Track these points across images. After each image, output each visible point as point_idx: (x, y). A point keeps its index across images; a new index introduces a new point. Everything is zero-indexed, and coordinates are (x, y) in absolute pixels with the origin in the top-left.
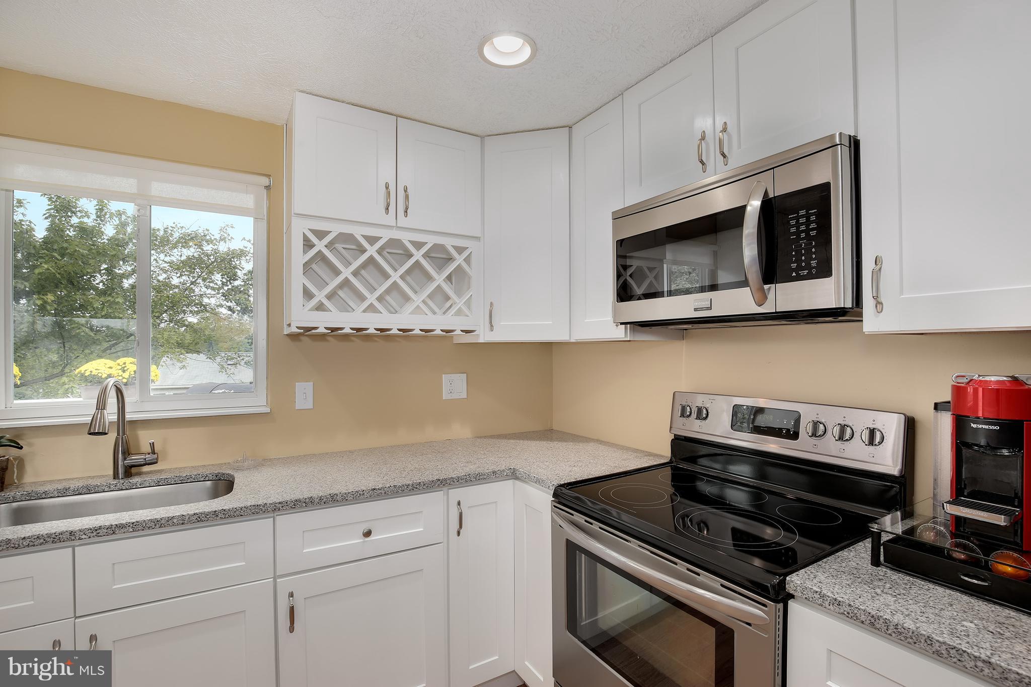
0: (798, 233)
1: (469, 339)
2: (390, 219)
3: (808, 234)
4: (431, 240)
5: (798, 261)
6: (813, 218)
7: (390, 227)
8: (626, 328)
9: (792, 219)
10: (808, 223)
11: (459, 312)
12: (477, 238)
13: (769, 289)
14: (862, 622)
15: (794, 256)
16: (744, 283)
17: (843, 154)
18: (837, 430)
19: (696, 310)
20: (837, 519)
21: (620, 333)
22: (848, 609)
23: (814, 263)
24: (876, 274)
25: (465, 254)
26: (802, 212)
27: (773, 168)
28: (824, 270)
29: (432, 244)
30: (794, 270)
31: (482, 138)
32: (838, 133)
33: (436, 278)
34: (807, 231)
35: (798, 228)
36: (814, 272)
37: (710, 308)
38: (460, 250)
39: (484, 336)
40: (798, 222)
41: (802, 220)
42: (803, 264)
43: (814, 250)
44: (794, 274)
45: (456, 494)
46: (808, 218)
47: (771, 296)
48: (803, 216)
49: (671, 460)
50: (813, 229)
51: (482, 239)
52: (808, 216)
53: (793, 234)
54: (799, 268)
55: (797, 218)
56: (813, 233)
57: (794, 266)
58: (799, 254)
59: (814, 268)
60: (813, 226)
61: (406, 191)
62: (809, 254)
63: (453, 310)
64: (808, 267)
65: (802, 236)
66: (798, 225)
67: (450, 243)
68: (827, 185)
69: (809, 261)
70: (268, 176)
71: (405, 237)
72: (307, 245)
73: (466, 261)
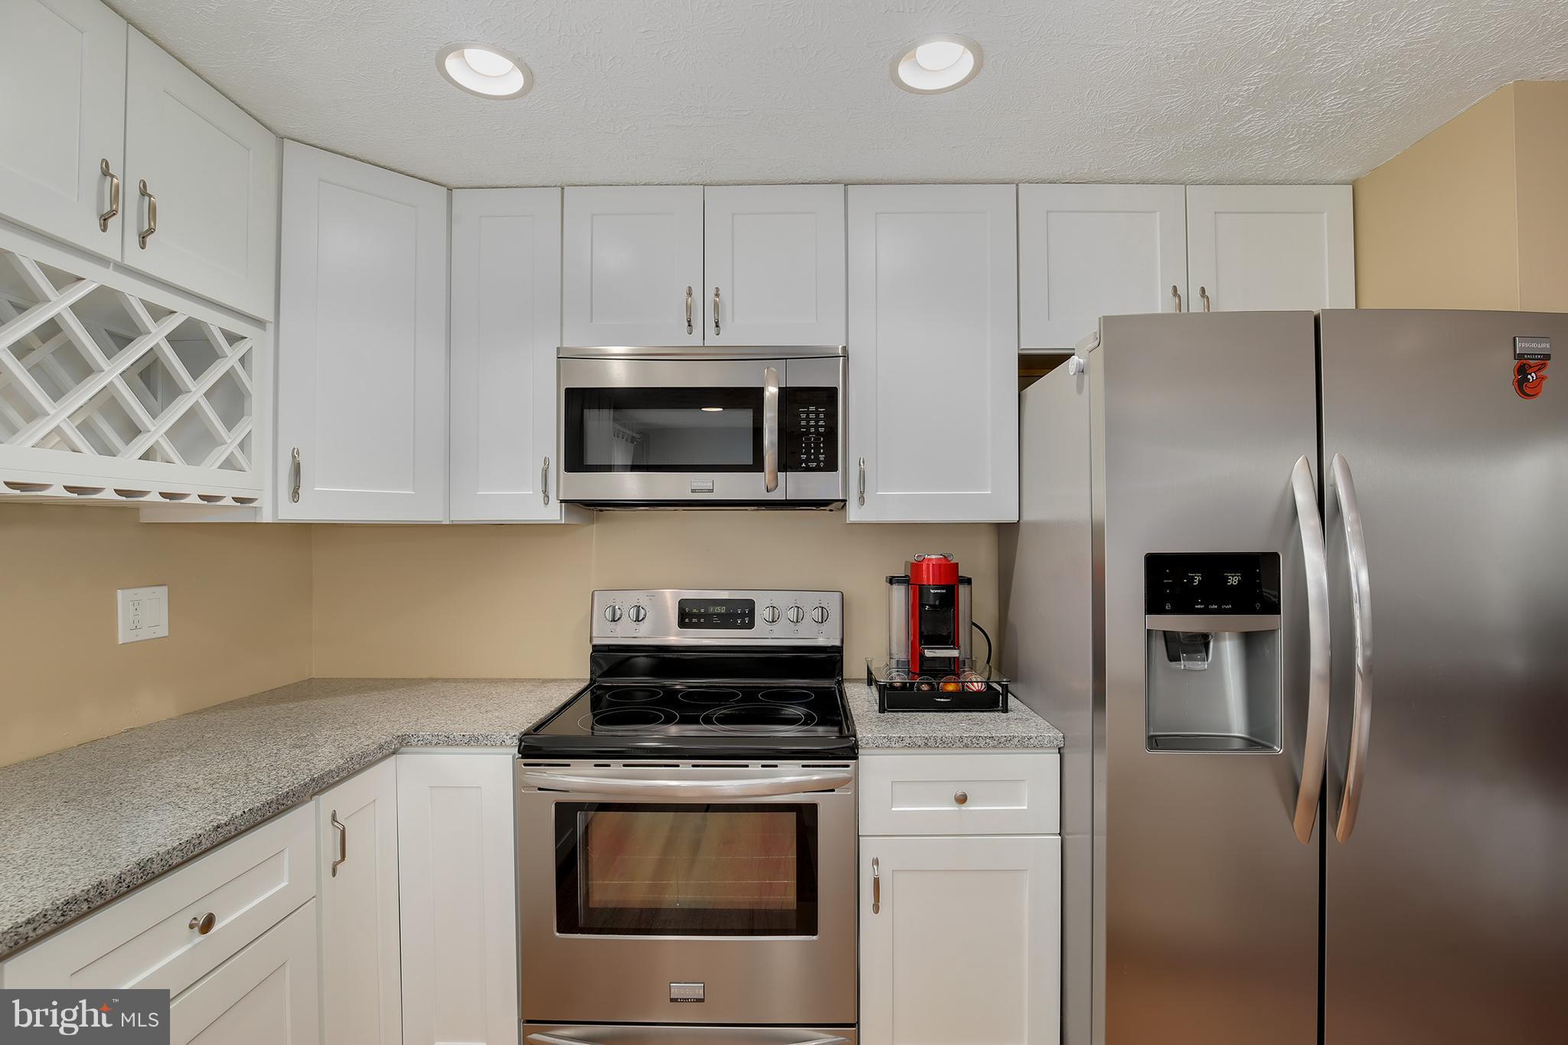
0: (808, 427)
1: (242, 516)
3: (816, 430)
4: (185, 310)
5: (808, 453)
6: (822, 416)
7: (102, 260)
8: (568, 509)
9: (803, 412)
10: (817, 420)
11: (229, 464)
13: (780, 476)
14: (919, 746)
15: (804, 448)
16: (754, 469)
19: (693, 491)
20: (810, 696)
21: (555, 514)
22: (909, 741)
23: (822, 457)
24: (861, 475)
25: (241, 348)
26: (812, 408)
27: (786, 359)
28: (831, 464)
29: (186, 317)
30: (803, 461)
31: (281, 138)
32: (840, 347)
33: (191, 388)
34: (816, 427)
35: (808, 422)
36: (822, 465)
37: (711, 491)
38: (233, 339)
40: (808, 416)
41: (812, 416)
42: (812, 457)
43: (822, 445)
44: (804, 465)
45: (329, 801)
46: (817, 415)
47: (782, 484)
48: (812, 412)
49: (591, 679)
50: (822, 426)
51: (270, 327)
52: (817, 414)
53: (804, 427)
54: (811, 460)
55: (808, 413)
56: (822, 430)
57: (804, 457)
58: (808, 446)
59: (822, 461)
60: (821, 423)
61: (145, 192)
62: (817, 448)
63: (220, 455)
64: (817, 460)
65: (812, 430)
66: (808, 419)
67: (216, 322)
68: (835, 390)
69: (817, 453)
71: (133, 289)
73: (243, 364)
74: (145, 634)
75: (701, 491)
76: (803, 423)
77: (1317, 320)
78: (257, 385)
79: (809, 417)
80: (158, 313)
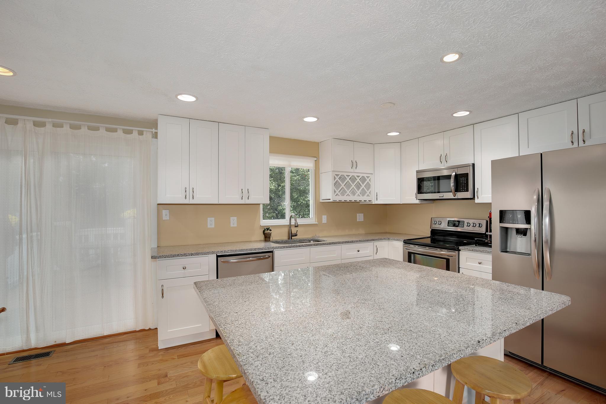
0: (462, 182)
1: (370, 203)
2: (352, 170)
3: (464, 183)
4: (361, 175)
5: (462, 188)
6: (465, 179)
7: (352, 172)
8: (419, 201)
11: (368, 196)
12: (372, 174)
13: (456, 193)
14: (471, 251)
16: (451, 192)
17: (471, 168)
18: (478, 225)
19: (439, 197)
21: (417, 202)
22: (469, 249)
23: (465, 189)
24: (477, 192)
26: (463, 178)
27: (457, 168)
28: (467, 190)
30: (461, 190)
31: (374, 145)
33: (362, 186)
34: (464, 182)
37: (443, 197)
38: (368, 177)
39: (375, 202)
41: (463, 180)
47: (457, 195)
49: (431, 235)
51: (373, 174)
54: (462, 189)
55: (462, 179)
56: (465, 183)
57: (461, 189)
58: (462, 187)
61: (356, 162)
62: (464, 187)
63: (366, 194)
64: (464, 189)
65: (463, 183)
66: (462, 181)
67: (365, 175)
68: (468, 173)
69: (464, 188)
70: (316, 157)
71: (355, 175)
72: (335, 178)
73: (370, 180)
74: (360, 220)
75: (441, 197)
76: (461, 181)
77: (541, 154)
78: (372, 184)
79: (462, 180)
80: (358, 176)
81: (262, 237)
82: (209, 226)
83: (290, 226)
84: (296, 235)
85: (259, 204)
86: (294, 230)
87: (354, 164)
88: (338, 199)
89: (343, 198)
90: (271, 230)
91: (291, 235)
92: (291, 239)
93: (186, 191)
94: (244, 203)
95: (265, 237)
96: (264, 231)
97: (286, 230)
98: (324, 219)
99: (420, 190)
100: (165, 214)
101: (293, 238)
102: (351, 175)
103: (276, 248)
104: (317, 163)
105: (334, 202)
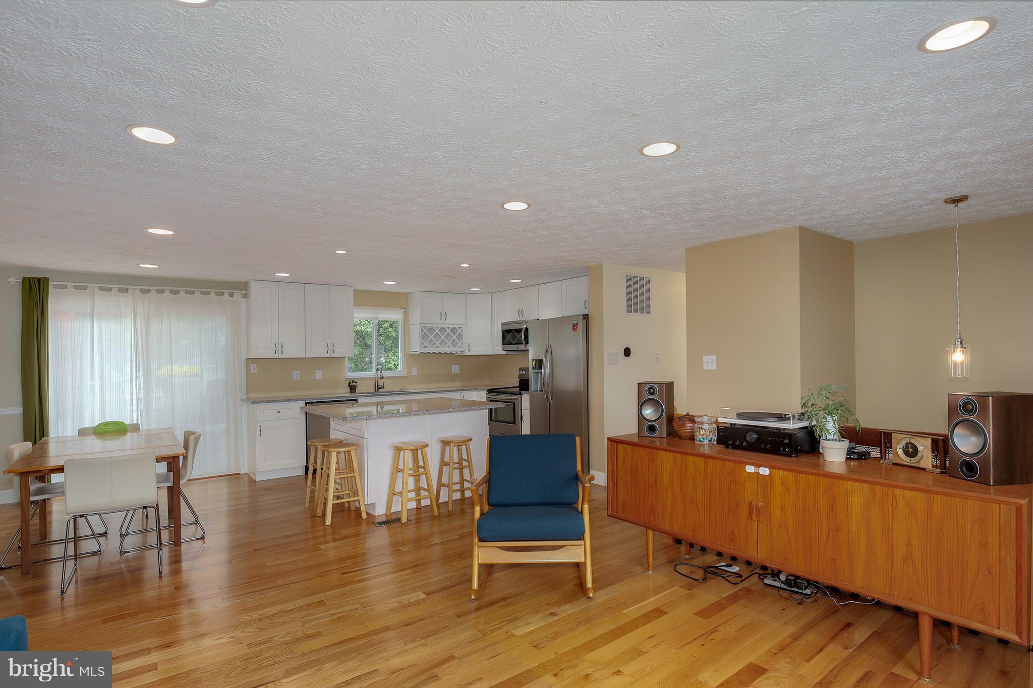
1: (462, 354)
2: (441, 322)
4: (452, 326)
8: (505, 352)
11: (460, 347)
12: (464, 325)
16: (523, 344)
33: (454, 337)
38: (460, 328)
39: (467, 353)
51: (466, 325)
61: (445, 313)
67: (456, 326)
70: (404, 308)
71: (445, 326)
72: (422, 330)
73: (462, 331)
74: (456, 373)
75: (517, 348)
78: (464, 334)
80: (448, 327)
81: (348, 390)
82: (294, 379)
83: (377, 378)
84: (383, 388)
85: (345, 357)
86: (381, 383)
87: (443, 316)
88: (426, 351)
89: (431, 350)
90: (356, 383)
91: (378, 388)
92: (378, 391)
93: (276, 347)
94: (329, 356)
95: (351, 389)
96: (349, 384)
97: (373, 382)
98: (414, 372)
99: (505, 342)
100: (254, 369)
101: (379, 390)
102: (440, 326)
103: (360, 396)
104: (406, 314)
105: (422, 354)
